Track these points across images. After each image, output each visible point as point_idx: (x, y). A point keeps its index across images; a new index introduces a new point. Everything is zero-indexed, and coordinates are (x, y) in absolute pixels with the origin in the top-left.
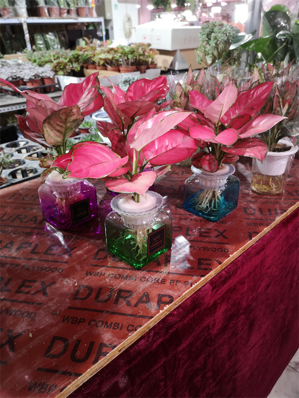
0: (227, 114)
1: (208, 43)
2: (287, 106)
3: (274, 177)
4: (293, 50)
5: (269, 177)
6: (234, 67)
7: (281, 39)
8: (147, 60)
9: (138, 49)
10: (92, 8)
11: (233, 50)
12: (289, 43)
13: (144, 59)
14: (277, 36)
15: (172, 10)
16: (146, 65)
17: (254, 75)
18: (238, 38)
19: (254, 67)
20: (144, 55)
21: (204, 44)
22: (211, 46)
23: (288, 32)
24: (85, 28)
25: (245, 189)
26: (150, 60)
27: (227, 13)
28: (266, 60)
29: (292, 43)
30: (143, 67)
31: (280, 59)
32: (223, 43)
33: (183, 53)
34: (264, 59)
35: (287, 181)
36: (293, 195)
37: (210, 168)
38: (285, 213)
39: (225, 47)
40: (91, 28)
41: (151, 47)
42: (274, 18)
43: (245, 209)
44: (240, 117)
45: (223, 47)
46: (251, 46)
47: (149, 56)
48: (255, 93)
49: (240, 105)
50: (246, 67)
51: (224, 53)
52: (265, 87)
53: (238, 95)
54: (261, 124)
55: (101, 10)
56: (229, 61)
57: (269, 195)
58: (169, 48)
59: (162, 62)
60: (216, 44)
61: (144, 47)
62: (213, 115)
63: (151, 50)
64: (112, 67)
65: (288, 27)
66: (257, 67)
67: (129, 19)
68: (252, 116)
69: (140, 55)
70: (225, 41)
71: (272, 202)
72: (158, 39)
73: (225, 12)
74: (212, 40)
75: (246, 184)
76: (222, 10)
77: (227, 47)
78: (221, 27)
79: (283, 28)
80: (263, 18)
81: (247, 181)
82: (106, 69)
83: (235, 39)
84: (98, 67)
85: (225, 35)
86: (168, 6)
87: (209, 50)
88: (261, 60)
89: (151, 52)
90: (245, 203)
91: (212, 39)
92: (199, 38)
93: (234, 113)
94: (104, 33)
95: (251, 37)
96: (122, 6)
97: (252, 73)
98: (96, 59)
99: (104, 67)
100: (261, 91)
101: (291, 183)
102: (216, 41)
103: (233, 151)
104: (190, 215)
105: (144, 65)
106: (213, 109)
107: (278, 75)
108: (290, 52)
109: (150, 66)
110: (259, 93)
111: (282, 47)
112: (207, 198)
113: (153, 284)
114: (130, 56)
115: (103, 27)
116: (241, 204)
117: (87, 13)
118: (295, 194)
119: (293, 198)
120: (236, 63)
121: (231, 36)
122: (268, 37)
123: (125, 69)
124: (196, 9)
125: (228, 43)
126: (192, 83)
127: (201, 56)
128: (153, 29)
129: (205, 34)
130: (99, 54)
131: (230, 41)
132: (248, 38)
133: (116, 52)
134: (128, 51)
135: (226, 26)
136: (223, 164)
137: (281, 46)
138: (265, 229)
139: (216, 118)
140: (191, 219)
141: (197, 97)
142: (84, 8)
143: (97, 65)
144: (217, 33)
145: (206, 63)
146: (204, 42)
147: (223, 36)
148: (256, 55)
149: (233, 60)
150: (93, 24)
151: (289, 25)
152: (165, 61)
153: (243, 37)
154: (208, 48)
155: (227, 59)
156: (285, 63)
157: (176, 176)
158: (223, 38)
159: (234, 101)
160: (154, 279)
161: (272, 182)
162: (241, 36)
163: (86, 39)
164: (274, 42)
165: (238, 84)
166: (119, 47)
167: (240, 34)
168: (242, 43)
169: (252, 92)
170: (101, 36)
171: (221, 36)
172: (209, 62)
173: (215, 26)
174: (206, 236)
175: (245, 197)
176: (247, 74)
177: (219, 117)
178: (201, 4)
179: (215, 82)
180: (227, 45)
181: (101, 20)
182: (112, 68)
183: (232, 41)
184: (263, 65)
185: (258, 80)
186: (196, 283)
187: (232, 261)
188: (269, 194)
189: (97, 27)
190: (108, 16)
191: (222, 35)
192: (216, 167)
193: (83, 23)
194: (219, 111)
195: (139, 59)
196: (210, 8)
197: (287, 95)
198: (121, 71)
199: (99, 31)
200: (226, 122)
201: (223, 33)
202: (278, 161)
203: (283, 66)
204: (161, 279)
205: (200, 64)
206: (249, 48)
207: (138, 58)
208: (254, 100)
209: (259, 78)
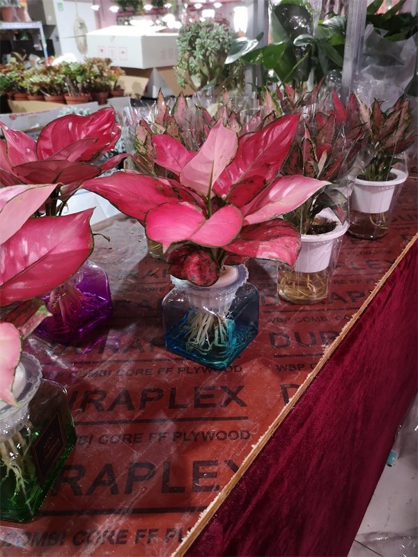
0: (224, 176)
1: (191, 54)
2: (324, 157)
3: (312, 275)
4: (319, 64)
5: (305, 275)
6: (235, 92)
7: (300, 47)
8: (107, 83)
9: (91, 67)
10: (23, 8)
11: (232, 65)
12: (312, 54)
13: (102, 82)
14: (294, 42)
15: (146, 14)
16: (106, 91)
17: (265, 104)
18: (238, 46)
19: (265, 90)
20: (101, 76)
21: (186, 55)
22: (197, 59)
23: (311, 37)
24: (15, 39)
25: (268, 296)
26: (112, 83)
27: (224, 17)
28: (282, 80)
29: (316, 54)
30: (102, 95)
31: (301, 78)
32: (215, 55)
33: (161, 73)
34: (278, 78)
35: (334, 274)
36: (345, 302)
37: (202, 277)
38: (338, 338)
39: (219, 59)
40: (24, 38)
41: (112, 64)
42: (288, 15)
43: (272, 337)
44: (247, 181)
45: (217, 60)
46: (258, 58)
47: (110, 78)
48: (270, 136)
49: (244, 158)
50: (253, 91)
51: (218, 70)
52: (285, 125)
53: (239, 144)
54: (285, 194)
55: (37, 11)
56: (227, 82)
57: (308, 304)
58: (139, 64)
59: (132, 85)
60: (204, 55)
61: (100, 64)
62: (198, 182)
63: (112, 68)
64: (53, 95)
65: (309, 29)
66: (269, 91)
67: (82, 25)
68: (267, 179)
69: (96, 77)
70: (218, 51)
71: (315, 317)
72: (123, 52)
73: (220, 16)
74: (197, 49)
75: (269, 285)
76: (216, 14)
77: (221, 60)
78: (209, 29)
79: (302, 31)
80: (272, 15)
81: (270, 280)
82: (43, 99)
83: (232, 47)
84: (30, 97)
85: (217, 42)
86: (139, 6)
87: (196, 66)
88: (274, 80)
89: (113, 72)
90: (271, 323)
91: (197, 47)
92: (178, 46)
93: (236, 174)
94: (45, 45)
95: (256, 44)
96: (69, 6)
97: (263, 100)
98: (26, 84)
99: (40, 96)
100: (280, 132)
101: (340, 278)
102: (203, 51)
103: (240, 249)
104: (176, 359)
105: (104, 92)
106: (195, 170)
107: (302, 103)
108: (315, 68)
109: (113, 93)
110: (275, 136)
111: (302, 60)
112: (204, 328)
113: (99, 548)
114: (79, 78)
115: (42, 36)
116: (264, 326)
117: (16, 15)
118: (348, 298)
119: (345, 306)
120: (239, 85)
121: (226, 43)
122: (281, 43)
123: (73, 98)
124: (180, 12)
125: (222, 54)
126: (166, 120)
127: (183, 75)
128: (114, 37)
129: (185, 41)
130: (31, 76)
131: (226, 51)
132: (252, 45)
133: (57, 71)
134: (76, 71)
135: (217, 28)
136: (226, 267)
137: (302, 57)
138: (309, 375)
139: (203, 186)
140: (179, 369)
141: (169, 147)
142: (10, 8)
143: (28, 93)
144: (204, 38)
145: (192, 86)
146: (185, 53)
147: (214, 43)
148: (267, 73)
149: (233, 81)
150: (26, 31)
151: (310, 26)
152: (136, 85)
153: (245, 43)
154: (193, 63)
155: (224, 79)
156: (309, 85)
157: (153, 279)
158: (213, 46)
159: (233, 154)
160: (102, 534)
161: (310, 282)
162: (241, 43)
163: (17, 54)
164: (291, 51)
165: (242, 121)
166: (63, 65)
167: (239, 40)
168: (244, 53)
169: (265, 134)
170: (41, 49)
171: (210, 43)
172: (197, 84)
173: (201, 28)
174: (207, 406)
175: (269, 312)
176: (255, 102)
177: (208, 185)
178: (186, 6)
179: (203, 117)
180: (222, 58)
181: (38, 25)
182: (53, 98)
183: (228, 50)
184: (278, 88)
185: (273, 112)
186: (189, 530)
187: (257, 455)
188: (308, 302)
189: (33, 36)
190: (49, 21)
191: (212, 41)
192: (214, 274)
193: (10, 31)
194: (207, 174)
195: (95, 82)
196: (199, 11)
197: (321, 135)
198: (67, 102)
199: (37, 43)
200: (224, 191)
201: (214, 39)
202: (318, 249)
203: (306, 88)
204: (117, 531)
205: (184, 87)
206: (254, 61)
207: (92, 82)
208: (269, 149)
209: (274, 109)
